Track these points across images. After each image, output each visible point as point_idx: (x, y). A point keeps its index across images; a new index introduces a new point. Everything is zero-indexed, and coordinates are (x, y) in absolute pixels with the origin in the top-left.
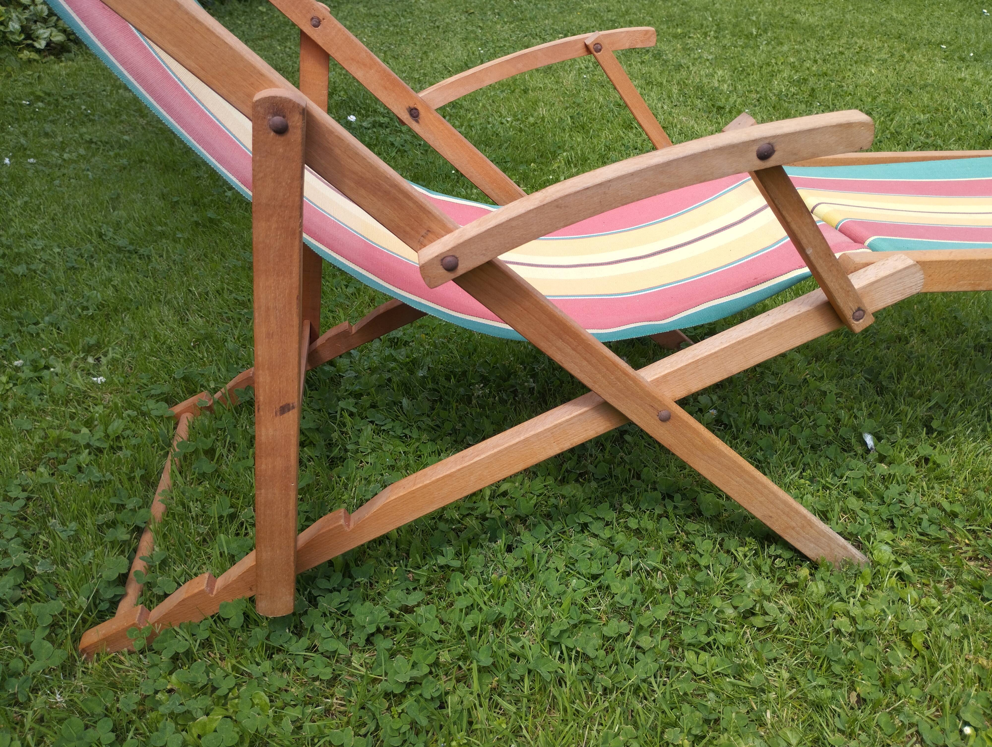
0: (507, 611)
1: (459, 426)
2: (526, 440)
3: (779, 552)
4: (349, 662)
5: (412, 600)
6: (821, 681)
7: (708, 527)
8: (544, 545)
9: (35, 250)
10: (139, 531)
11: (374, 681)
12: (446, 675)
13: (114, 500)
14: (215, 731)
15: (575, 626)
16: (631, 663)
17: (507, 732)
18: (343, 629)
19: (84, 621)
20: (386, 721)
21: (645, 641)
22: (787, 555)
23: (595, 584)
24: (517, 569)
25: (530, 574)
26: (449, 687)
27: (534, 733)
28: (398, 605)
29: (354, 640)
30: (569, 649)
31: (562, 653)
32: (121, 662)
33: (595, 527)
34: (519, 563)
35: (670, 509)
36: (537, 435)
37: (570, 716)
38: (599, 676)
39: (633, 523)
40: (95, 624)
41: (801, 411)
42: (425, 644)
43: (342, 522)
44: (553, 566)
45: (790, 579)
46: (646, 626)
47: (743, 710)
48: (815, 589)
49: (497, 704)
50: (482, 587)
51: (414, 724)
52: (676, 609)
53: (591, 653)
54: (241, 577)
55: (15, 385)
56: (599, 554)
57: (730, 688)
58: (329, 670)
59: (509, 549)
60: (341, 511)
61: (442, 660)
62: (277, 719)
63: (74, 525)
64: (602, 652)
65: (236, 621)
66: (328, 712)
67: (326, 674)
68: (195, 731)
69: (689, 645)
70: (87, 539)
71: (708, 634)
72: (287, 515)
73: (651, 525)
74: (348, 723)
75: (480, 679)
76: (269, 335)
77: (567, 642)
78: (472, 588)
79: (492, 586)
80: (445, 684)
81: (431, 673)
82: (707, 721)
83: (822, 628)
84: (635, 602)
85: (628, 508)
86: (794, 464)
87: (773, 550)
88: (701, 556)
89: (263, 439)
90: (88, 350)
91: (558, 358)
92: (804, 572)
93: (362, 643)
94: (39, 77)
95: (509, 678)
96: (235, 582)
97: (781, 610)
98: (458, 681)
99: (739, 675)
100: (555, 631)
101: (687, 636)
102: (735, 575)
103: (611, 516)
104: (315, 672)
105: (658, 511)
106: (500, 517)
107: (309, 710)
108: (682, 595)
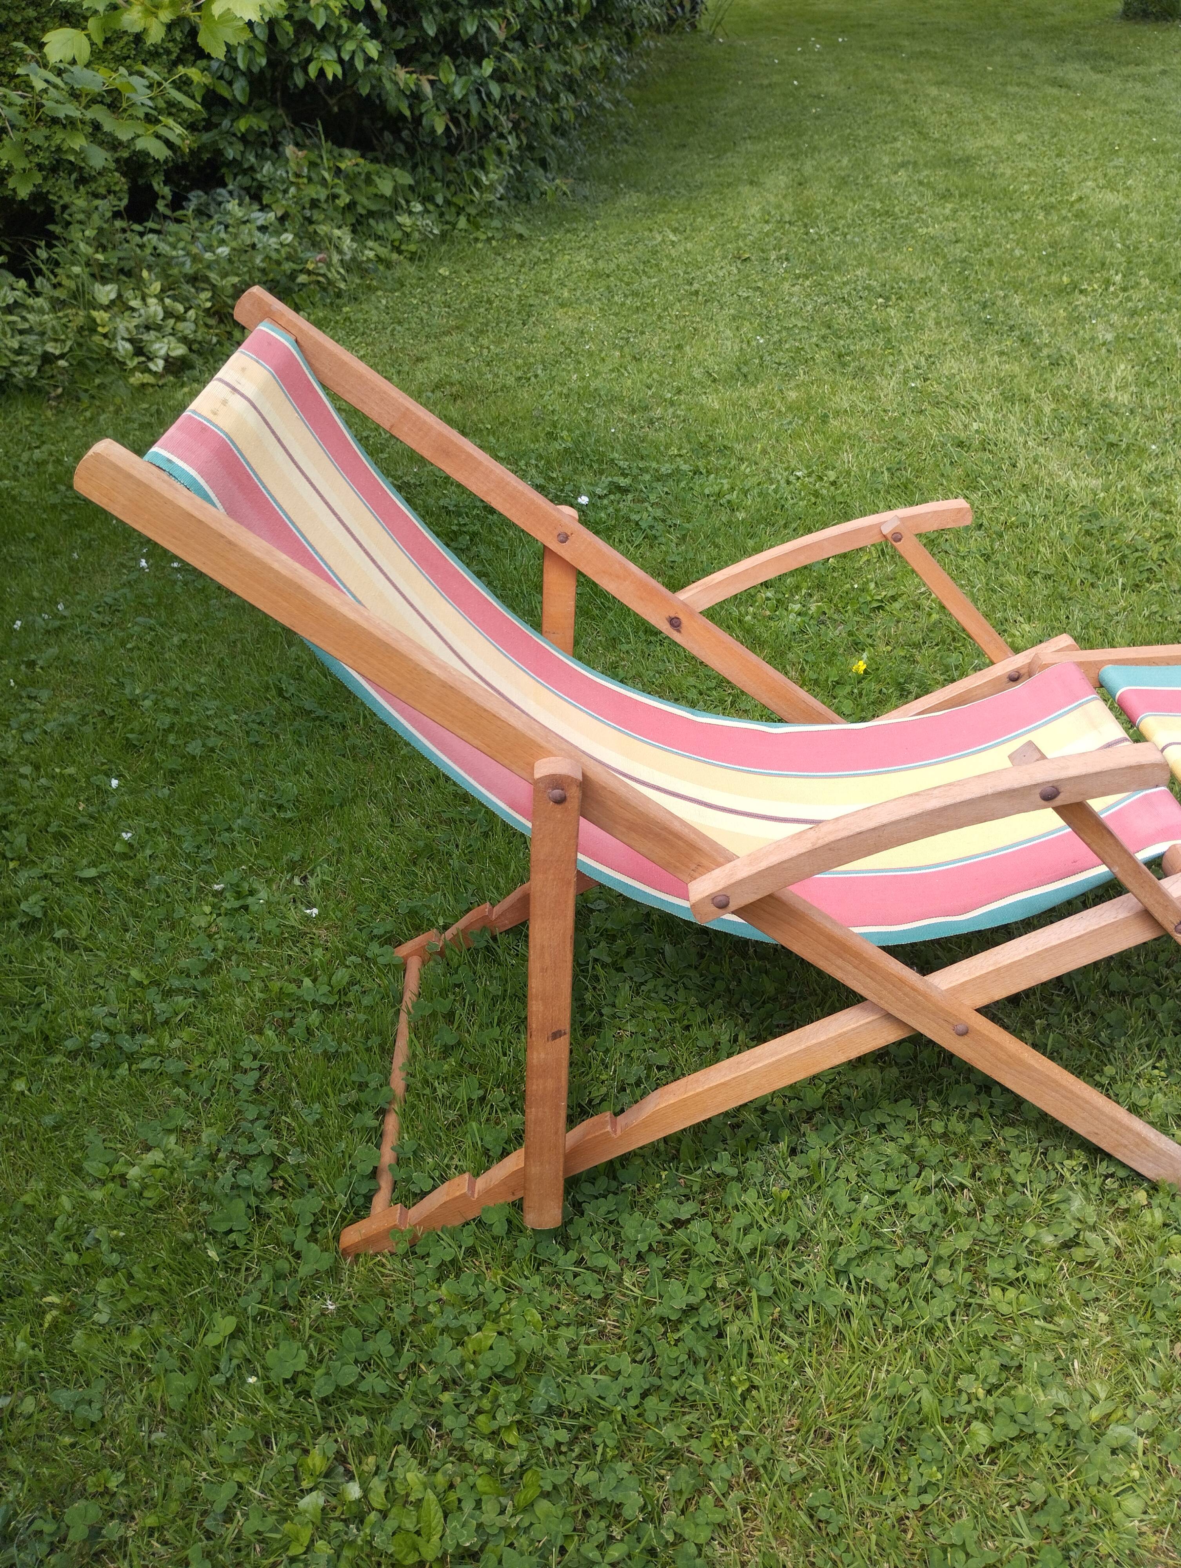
0: (791, 1231)
1: (733, 985)
2: (807, 1049)
3: (1112, 1170)
4: (620, 1279)
5: (686, 1210)
6: (1144, 1328)
7: (1030, 1134)
8: (834, 1148)
9: (208, 717)
10: (382, 1113)
11: (649, 1304)
12: (724, 1300)
13: (355, 1077)
14: (491, 1348)
15: (865, 1253)
16: (926, 1299)
17: (790, 1369)
18: (612, 1241)
19: (343, 1218)
20: (662, 1346)
21: (943, 1274)
22: (1122, 1173)
23: (890, 1201)
24: (800, 1179)
25: (816, 1185)
26: (727, 1314)
27: (818, 1370)
28: (670, 1218)
29: (625, 1254)
30: (858, 1280)
31: (850, 1283)
32: (383, 1265)
33: (893, 1129)
34: (804, 1172)
35: (984, 1109)
36: (820, 1043)
37: (858, 1353)
38: (888, 1314)
39: (938, 1127)
40: (353, 1222)
41: (1166, 972)
42: (700, 1266)
43: (609, 1128)
44: (843, 1176)
45: (1123, 1203)
46: (945, 1256)
47: (1049, 1357)
48: (1149, 1219)
49: (778, 1338)
50: (761, 1202)
51: (691, 1354)
52: (982, 1237)
53: (882, 1284)
54: (504, 1182)
55: (219, 915)
56: (897, 1164)
57: (1038, 1332)
58: (600, 1288)
59: (793, 1152)
60: (608, 1115)
61: (719, 1285)
62: (553, 1340)
63: (316, 1106)
64: (894, 1285)
65: (500, 1229)
66: (601, 1333)
67: (598, 1292)
68: (470, 1347)
69: (996, 1280)
70: (332, 1123)
71: (1017, 1268)
72: (556, 1133)
73: (960, 1128)
74: (624, 1347)
75: (760, 1309)
76: (544, 970)
77: (856, 1271)
78: (750, 1202)
79: (774, 1200)
80: (723, 1311)
81: (708, 1296)
82: (1004, 1367)
83: (1151, 1267)
84: (935, 1226)
85: (934, 1106)
86: (1149, 1046)
87: (1102, 1168)
88: (1017, 1171)
89: (535, 1061)
90: (292, 867)
91: (839, 975)
92: (1141, 1196)
93: (633, 1259)
94: (158, 412)
95: (792, 1308)
96: (497, 1186)
97: (1106, 1240)
98: (737, 1308)
99: (1049, 1316)
100: (841, 1260)
101: (993, 1269)
102: (1055, 1197)
103: (913, 1114)
104: (586, 1290)
105: (972, 1108)
106: (783, 1111)
107: (583, 1331)
108: (990, 1220)
